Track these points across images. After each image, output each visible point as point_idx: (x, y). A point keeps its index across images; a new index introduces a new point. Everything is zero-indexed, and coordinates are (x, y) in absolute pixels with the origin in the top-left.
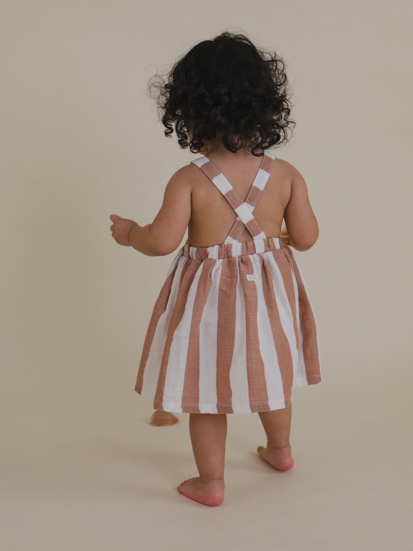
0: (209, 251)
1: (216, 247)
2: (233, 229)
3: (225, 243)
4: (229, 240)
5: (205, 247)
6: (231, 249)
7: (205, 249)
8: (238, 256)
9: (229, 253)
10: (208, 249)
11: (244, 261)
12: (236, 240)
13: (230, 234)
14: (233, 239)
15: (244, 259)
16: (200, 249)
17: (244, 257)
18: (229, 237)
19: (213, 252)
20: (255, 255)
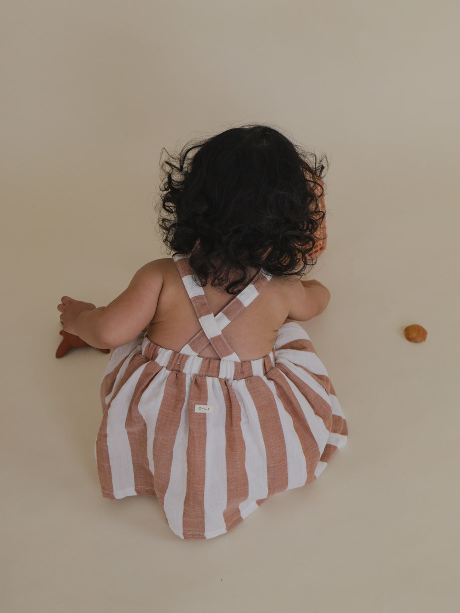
0: (160, 353)
1: (170, 352)
2: (195, 338)
3: (182, 352)
4: (186, 350)
5: (158, 345)
6: (185, 361)
7: (156, 347)
8: (192, 373)
9: (181, 366)
10: (161, 349)
11: (198, 383)
12: (196, 352)
13: (191, 342)
14: (192, 350)
15: (199, 381)
16: (152, 344)
17: (200, 378)
18: (187, 346)
19: (164, 357)
20: (216, 379)
